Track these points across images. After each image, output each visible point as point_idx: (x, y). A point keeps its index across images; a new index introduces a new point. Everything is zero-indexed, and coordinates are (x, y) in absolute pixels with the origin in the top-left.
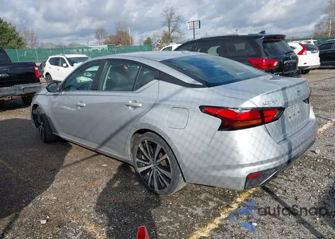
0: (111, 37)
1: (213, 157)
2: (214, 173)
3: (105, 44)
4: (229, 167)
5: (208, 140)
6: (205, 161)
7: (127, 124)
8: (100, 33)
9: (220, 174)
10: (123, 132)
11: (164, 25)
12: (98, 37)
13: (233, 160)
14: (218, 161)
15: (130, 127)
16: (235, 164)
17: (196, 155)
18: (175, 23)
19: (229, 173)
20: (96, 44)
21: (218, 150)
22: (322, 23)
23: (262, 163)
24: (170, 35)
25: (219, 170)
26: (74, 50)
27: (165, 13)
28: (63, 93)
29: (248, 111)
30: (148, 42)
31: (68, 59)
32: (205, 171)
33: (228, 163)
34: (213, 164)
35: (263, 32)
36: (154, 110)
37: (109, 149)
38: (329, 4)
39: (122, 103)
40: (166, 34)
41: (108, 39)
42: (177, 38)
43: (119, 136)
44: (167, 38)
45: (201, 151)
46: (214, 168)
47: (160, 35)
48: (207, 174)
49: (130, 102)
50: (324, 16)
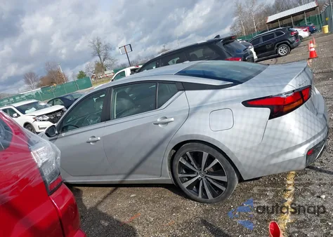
0: (42, 79)
1: (271, 146)
2: (274, 161)
3: (38, 87)
4: (288, 150)
5: (261, 131)
6: (262, 153)
7: (161, 142)
8: (29, 78)
9: (280, 159)
10: (158, 152)
11: (94, 55)
12: (28, 82)
13: (291, 142)
14: (276, 148)
15: (165, 144)
16: (294, 145)
17: (251, 149)
18: (105, 51)
19: (289, 156)
20: (28, 89)
21: (274, 138)
22: (235, 25)
23: (314, 137)
24: (102, 64)
25: (278, 157)
26: (5, 101)
27: (92, 45)
28: (63, 134)
29: (291, 94)
30: (82, 75)
31: (17, 108)
32: (264, 162)
33: (286, 147)
34: (271, 153)
35: (218, 36)
36: (190, 120)
37: (139, 176)
38: (236, 8)
39: (149, 124)
40: (98, 64)
41: (40, 82)
42: (110, 65)
43: (152, 158)
44: (100, 68)
45: (256, 144)
46: (273, 156)
47: (93, 66)
48: (266, 164)
49: (158, 120)
50: (235, 18)
